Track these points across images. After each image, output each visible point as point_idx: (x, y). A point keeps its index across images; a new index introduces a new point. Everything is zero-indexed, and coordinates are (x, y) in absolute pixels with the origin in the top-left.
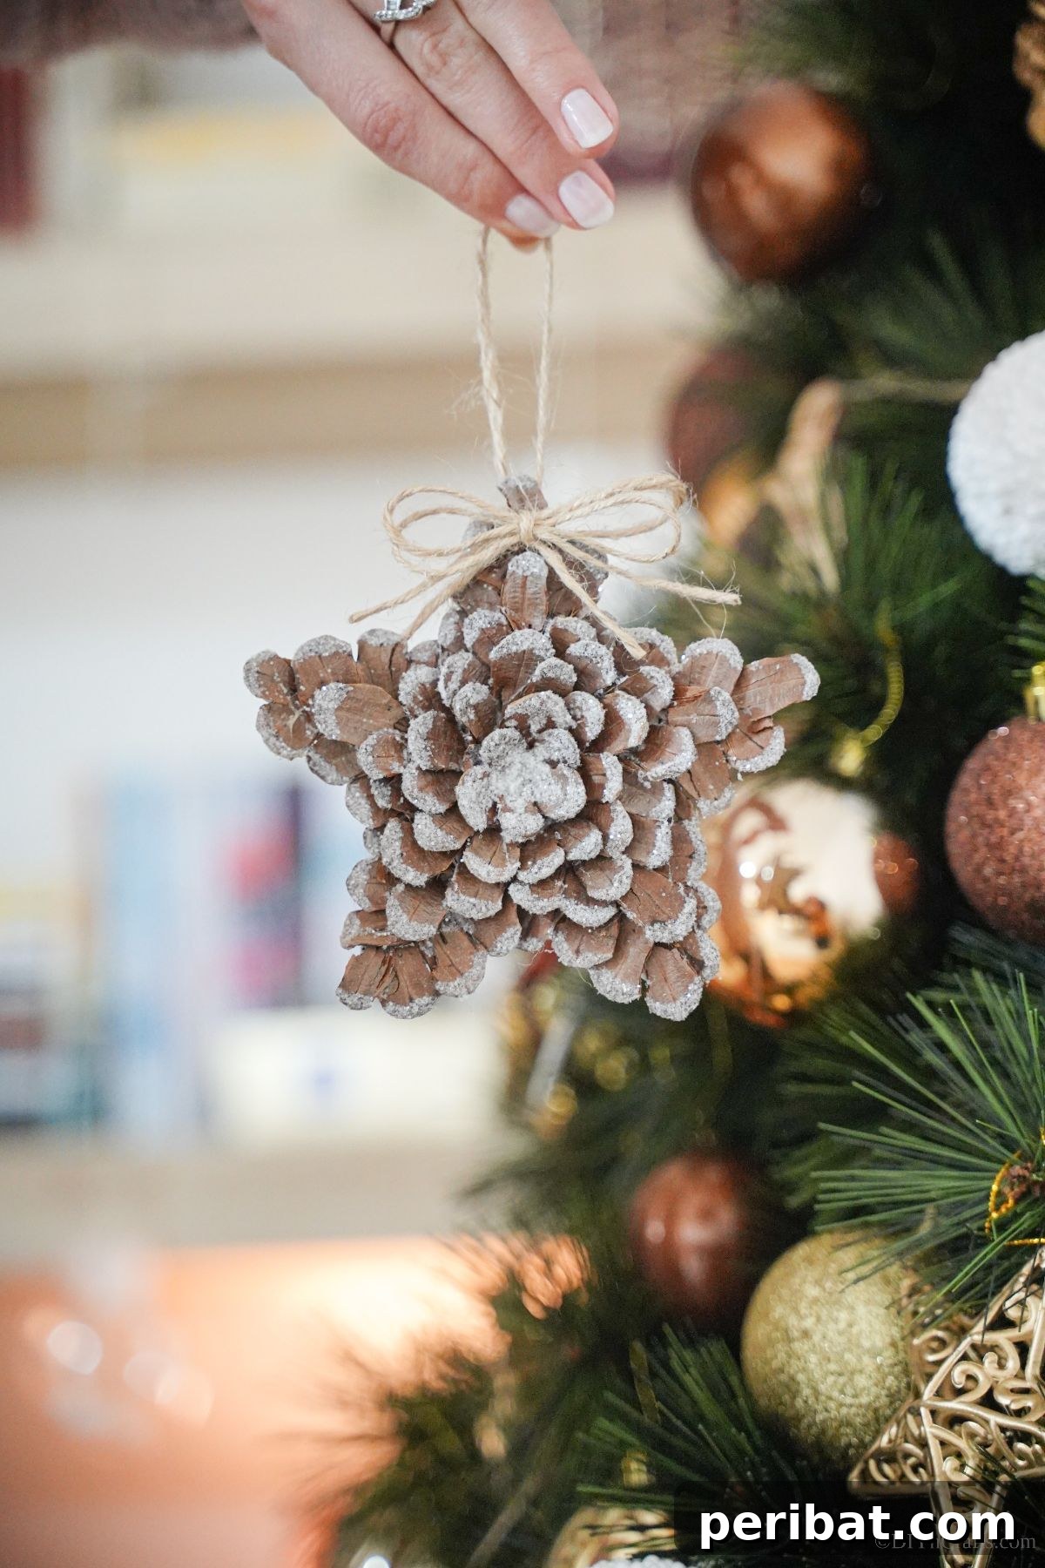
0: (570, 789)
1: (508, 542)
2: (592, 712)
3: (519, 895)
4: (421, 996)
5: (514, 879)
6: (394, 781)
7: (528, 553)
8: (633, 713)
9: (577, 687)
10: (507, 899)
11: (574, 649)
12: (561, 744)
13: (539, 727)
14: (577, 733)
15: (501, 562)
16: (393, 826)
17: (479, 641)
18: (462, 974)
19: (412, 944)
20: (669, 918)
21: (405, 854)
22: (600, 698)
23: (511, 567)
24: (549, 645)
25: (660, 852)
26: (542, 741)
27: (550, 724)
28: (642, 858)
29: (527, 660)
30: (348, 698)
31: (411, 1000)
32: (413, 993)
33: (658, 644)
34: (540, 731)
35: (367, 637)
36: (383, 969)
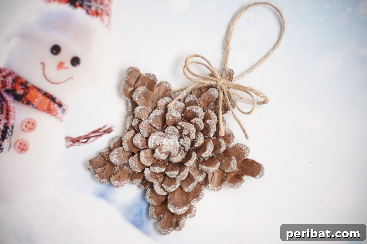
0: (179, 155)
1: (214, 83)
2: (201, 140)
3: (147, 172)
4: (106, 179)
5: (149, 167)
6: (140, 121)
7: (216, 90)
8: (210, 148)
9: (202, 131)
10: (143, 170)
11: (208, 121)
12: (187, 143)
13: (185, 134)
14: (193, 143)
15: (208, 87)
16: (132, 132)
17: (188, 103)
18: (119, 181)
19: (113, 164)
20: (178, 207)
21: (129, 141)
22: (205, 139)
23: (209, 90)
24: (203, 116)
25: (189, 188)
26: (183, 139)
27: (188, 135)
28: (184, 186)
29: (195, 115)
30: (146, 93)
31: (103, 178)
32: (105, 176)
33: (231, 136)
34: (185, 135)
35: (164, 82)
36: (102, 165)
